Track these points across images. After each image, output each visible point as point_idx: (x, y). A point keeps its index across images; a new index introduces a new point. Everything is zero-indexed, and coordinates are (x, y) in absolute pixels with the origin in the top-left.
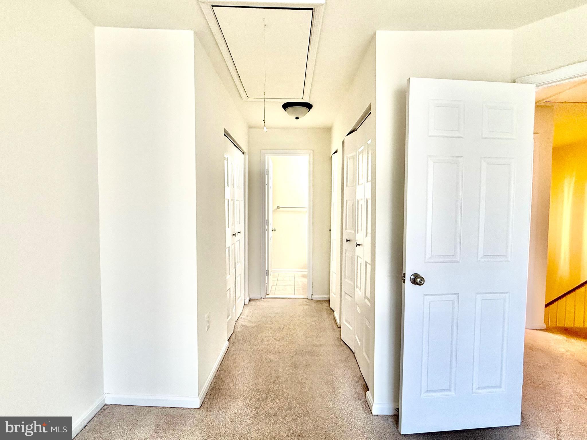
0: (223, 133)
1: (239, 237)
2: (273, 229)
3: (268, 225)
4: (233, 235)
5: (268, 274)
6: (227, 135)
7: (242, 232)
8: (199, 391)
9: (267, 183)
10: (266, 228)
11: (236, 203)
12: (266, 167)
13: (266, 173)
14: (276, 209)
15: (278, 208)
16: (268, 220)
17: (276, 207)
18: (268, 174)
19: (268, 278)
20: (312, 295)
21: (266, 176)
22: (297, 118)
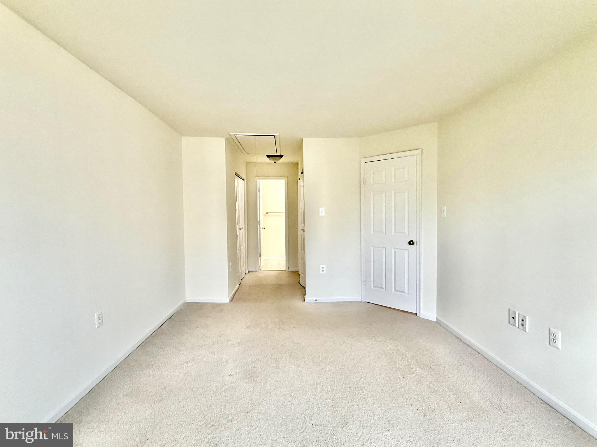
0: (235, 174)
1: (243, 231)
2: (263, 227)
3: (260, 224)
4: (240, 229)
5: (260, 256)
6: (236, 174)
7: (244, 228)
8: (229, 296)
9: (258, 197)
10: (259, 227)
11: (240, 211)
12: (258, 187)
13: (257, 191)
14: (266, 214)
15: (267, 213)
16: (260, 221)
17: (266, 213)
18: (259, 192)
19: (260, 259)
20: (288, 268)
21: (258, 199)
22: (275, 162)
